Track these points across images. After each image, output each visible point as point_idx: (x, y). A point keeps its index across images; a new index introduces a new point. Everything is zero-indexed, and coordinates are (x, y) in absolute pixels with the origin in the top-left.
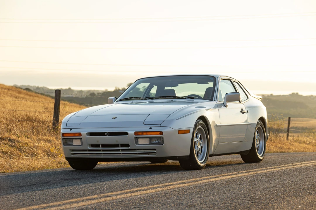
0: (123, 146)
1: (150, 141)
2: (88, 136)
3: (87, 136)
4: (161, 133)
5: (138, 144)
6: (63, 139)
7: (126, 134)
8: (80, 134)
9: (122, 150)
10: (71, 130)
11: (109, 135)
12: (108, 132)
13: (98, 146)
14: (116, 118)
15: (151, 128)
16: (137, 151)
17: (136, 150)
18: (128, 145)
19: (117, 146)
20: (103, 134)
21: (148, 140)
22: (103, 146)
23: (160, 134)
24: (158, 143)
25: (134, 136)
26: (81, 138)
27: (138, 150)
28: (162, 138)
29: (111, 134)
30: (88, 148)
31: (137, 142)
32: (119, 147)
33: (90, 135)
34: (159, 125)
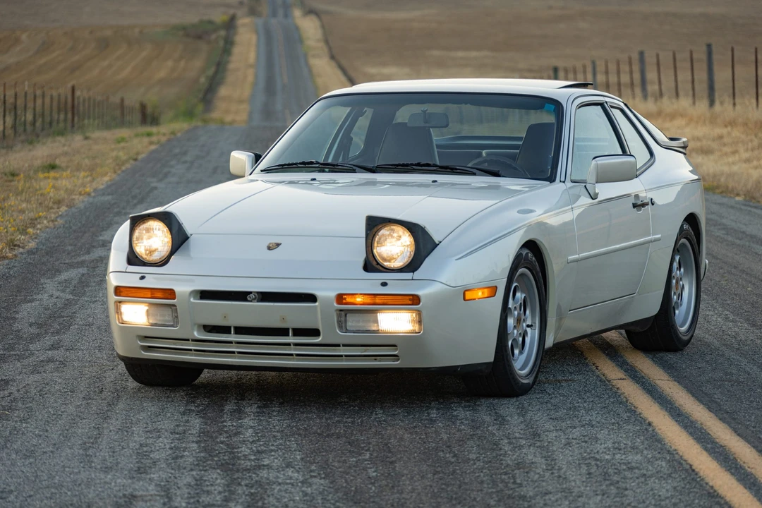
0: (298, 332)
2: (194, 299)
3: (192, 300)
4: (416, 299)
5: (347, 331)
6: (117, 302)
7: (311, 298)
8: (170, 293)
9: (296, 345)
10: (142, 278)
11: (258, 302)
12: (258, 293)
13: (225, 330)
14: (278, 245)
15: (384, 284)
16: (341, 348)
17: (339, 346)
18: (315, 332)
19: (283, 332)
20: (241, 296)
22: (240, 330)
23: (410, 302)
25: (335, 304)
26: (174, 305)
27: (344, 345)
28: (419, 313)
29: (266, 297)
30: (196, 334)
31: (342, 325)
32: (288, 335)
33: (202, 298)
34: (410, 276)
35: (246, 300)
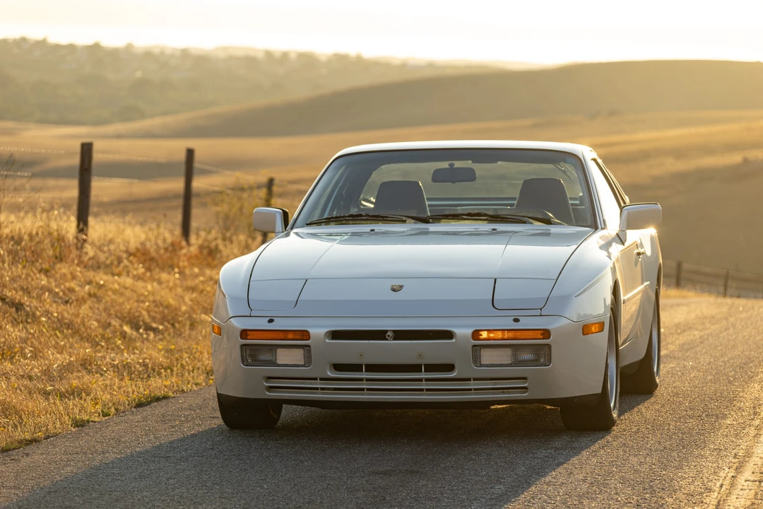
0: (430, 368)
1: (514, 355)
2: (329, 339)
3: (327, 341)
4: (546, 333)
5: (481, 365)
6: (242, 346)
7: (448, 335)
8: (305, 335)
9: (427, 380)
10: (271, 321)
12: (394, 331)
13: (356, 368)
14: (401, 287)
15: (516, 320)
16: (472, 382)
17: (469, 380)
18: (450, 368)
19: (415, 368)
21: (508, 352)
22: (372, 368)
23: (542, 337)
24: (535, 362)
25: (471, 340)
26: (308, 346)
27: (475, 379)
28: (549, 346)
30: (329, 373)
31: (476, 360)
32: (421, 371)
33: (333, 338)
34: (538, 312)
35: (386, 339)
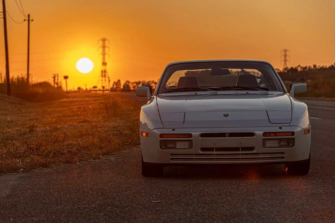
0: (244, 149)
1: (279, 143)
3: (200, 138)
4: (293, 133)
5: (266, 148)
6: (160, 141)
8: (190, 135)
9: (242, 154)
10: (174, 130)
11: (229, 137)
12: (229, 133)
14: (228, 115)
15: (280, 128)
16: (261, 155)
18: (252, 149)
19: (237, 149)
20: (223, 135)
21: (277, 141)
23: (291, 135)
24: (288, 145)
25: (262, 137)
26: (191, 140)
27: (262, 154)
28: (294, 139)
29: (231, 135)
30: (200, 152)
31: (264, 145)
32: (240, 150)
34: (288, 125)
35: (226, 137)
